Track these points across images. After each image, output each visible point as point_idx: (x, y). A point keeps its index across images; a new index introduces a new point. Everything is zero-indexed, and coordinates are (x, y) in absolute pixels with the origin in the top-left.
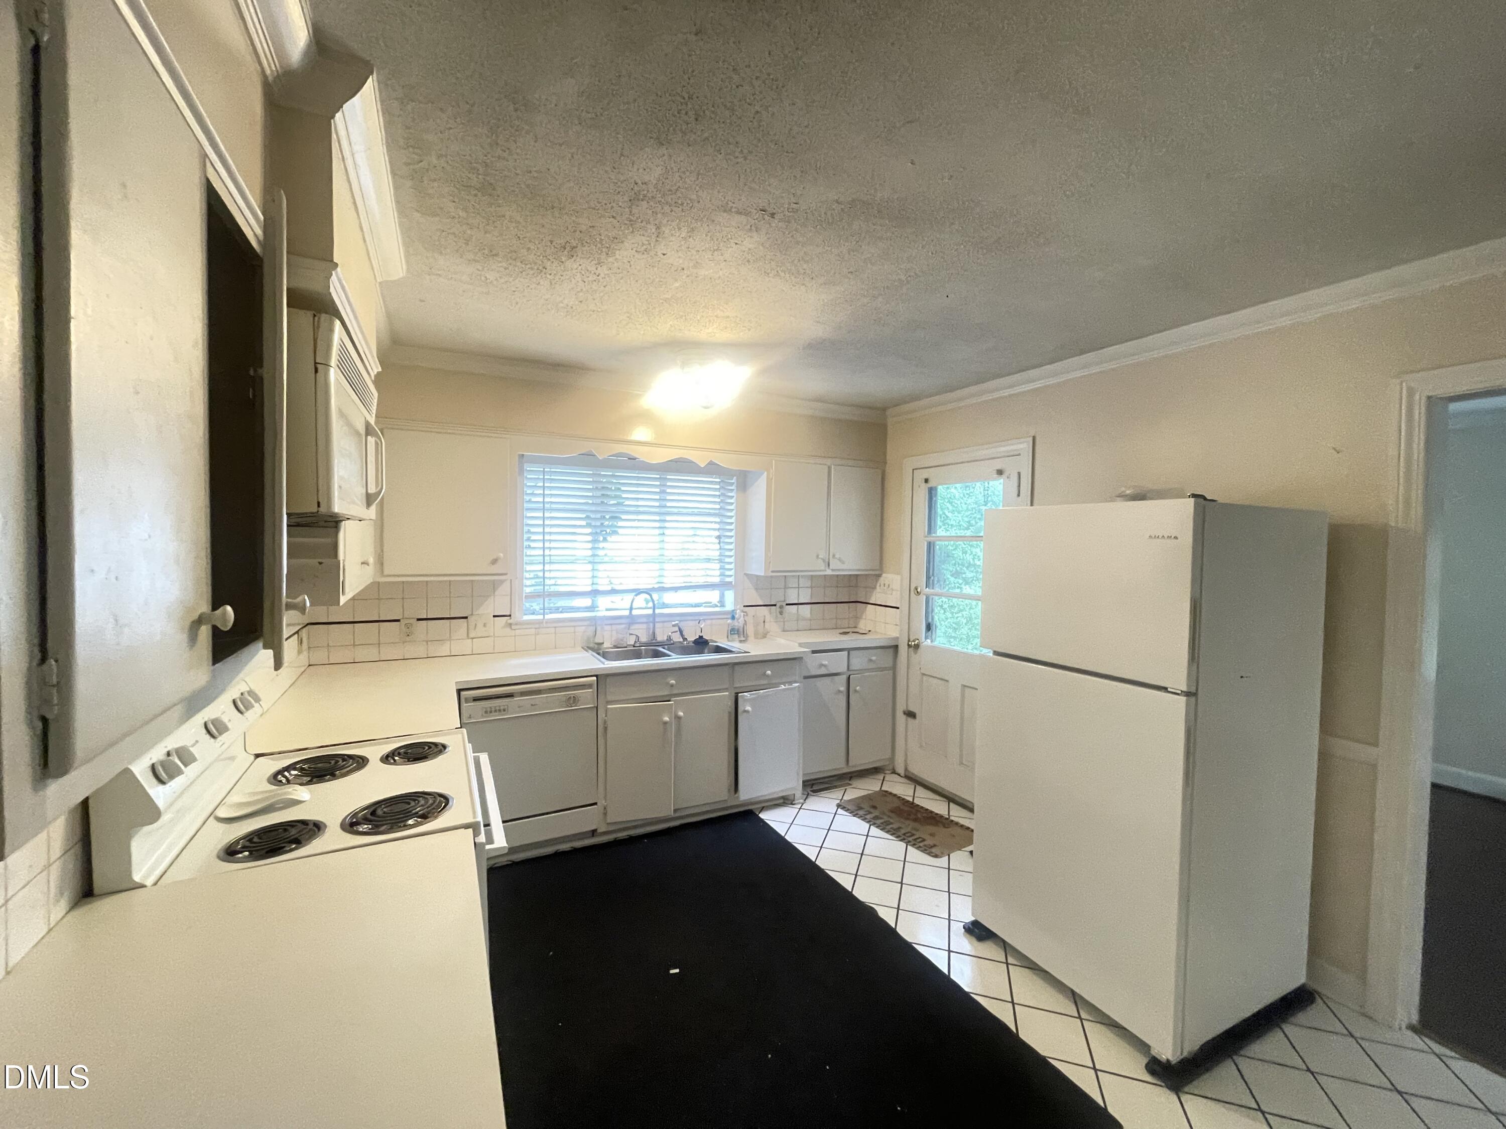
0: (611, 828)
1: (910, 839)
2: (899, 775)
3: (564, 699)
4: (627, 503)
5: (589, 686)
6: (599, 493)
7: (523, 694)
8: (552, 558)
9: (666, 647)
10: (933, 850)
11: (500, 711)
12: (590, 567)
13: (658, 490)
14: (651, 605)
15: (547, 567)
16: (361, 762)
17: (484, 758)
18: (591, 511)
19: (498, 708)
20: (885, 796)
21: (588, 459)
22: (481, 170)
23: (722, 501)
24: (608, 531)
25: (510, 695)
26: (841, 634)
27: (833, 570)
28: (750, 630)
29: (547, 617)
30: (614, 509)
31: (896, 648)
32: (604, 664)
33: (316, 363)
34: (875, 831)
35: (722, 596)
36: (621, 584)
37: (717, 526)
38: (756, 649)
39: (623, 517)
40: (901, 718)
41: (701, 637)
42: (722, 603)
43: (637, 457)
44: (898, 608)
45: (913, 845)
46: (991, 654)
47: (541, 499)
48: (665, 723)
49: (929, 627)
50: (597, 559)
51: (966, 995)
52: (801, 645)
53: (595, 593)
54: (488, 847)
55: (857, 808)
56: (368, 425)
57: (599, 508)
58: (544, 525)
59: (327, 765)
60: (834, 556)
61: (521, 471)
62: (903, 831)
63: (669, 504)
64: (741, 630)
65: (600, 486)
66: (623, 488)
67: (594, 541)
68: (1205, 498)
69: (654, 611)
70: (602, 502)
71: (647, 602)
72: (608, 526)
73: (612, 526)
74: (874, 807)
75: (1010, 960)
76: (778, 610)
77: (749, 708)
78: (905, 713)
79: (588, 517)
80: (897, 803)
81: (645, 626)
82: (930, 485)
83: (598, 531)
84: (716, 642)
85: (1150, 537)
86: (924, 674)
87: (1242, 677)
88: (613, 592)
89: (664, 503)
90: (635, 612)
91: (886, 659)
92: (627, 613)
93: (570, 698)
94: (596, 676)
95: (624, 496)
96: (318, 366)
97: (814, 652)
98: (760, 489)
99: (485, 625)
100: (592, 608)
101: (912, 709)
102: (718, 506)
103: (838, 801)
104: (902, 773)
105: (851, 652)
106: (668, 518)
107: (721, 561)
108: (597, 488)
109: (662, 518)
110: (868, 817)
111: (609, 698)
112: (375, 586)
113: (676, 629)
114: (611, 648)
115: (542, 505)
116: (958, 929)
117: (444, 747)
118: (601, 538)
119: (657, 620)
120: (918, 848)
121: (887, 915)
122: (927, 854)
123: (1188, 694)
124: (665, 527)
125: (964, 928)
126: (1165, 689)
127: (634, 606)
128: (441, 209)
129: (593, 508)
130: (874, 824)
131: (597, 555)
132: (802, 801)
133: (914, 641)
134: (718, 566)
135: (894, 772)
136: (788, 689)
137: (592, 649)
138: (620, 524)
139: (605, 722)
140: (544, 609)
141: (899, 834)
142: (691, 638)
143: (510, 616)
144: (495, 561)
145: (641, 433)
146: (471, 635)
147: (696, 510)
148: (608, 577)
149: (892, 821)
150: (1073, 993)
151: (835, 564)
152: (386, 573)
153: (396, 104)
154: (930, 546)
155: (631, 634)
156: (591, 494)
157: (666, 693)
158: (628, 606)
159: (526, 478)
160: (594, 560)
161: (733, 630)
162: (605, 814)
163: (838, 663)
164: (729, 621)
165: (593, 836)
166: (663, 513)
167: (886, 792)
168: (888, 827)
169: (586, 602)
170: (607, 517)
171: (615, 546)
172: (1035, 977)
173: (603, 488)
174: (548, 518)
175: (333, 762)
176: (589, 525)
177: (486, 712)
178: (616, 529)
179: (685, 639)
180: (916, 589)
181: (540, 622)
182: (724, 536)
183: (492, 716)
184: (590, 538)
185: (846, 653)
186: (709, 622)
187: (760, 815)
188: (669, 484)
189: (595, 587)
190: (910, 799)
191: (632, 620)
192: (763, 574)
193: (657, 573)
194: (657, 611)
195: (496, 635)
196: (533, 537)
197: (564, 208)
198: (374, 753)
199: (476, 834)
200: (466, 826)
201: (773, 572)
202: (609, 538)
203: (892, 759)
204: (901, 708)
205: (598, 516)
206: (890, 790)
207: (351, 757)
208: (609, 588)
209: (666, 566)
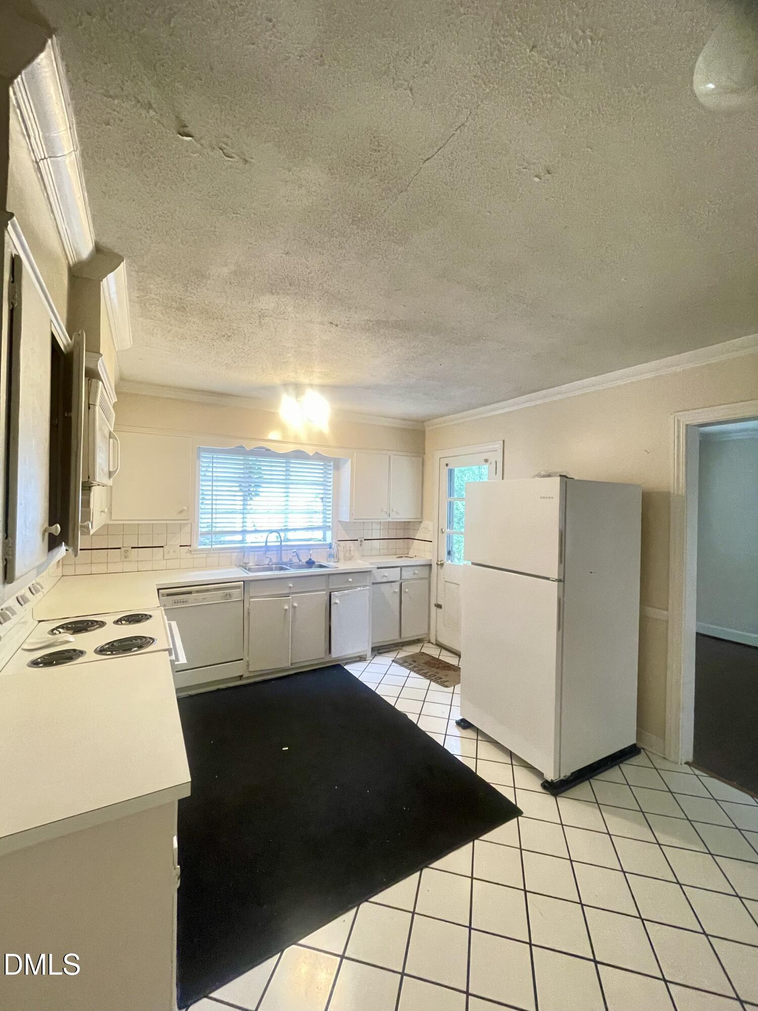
0: (252, 675)
1: (433, 678)
2: (432, 643)
3: (223, 595)
4: (265, 477)
5: (238, 587)
6: (247, 471)
7: (198, 592)
8: (217, 510)
9: (288, 565)
10: (445, 683)
11: (183, 602)
12: (241, 516)
13: (285, 469)
14: (279, 540)
15: (214, 516)
16: (102, 624)
17: (174, 624)
18: (242, 482)
19: (182, 600)
20: (422, 655)
21: (240, 451)
22: (178, 301)
23: (324, 477)
24: (253, 494)
25: (190, 593)
26: (398, 558)
27: (392, 519)
28: (341, 556)
29: (213, 547)
30: (257, 480)
31: (430, 566)
32: (248, 574)
33: (89, 404)
34: (413, 674)
35: (325, 534)
36: (261, 526)
37: (322, 491)
38: (343, 566)
39: (263, 485)
40: (433, 609)
41: (310, 559)
42: (324, 539)
43: (271, 449)
44: (431, 542)
45: (433, 681)
46: (470, 564)
47: (211, 474)
48: (286, 610)
49: (449, 553)
50: (245, 511)
51: (452, 756)
52: (371, 564)
53: (244, 532)
54: (176, 663)
55: (403, 662)
56: (110, 433)
57: (247, 480)
58: (212, 490)
59: (82, 625)
60: (393, 510)
61: (199, 457)
62: (429, 674)
63: (291, 478)
64: (335, 555)
65: (248, 466)
66: (263, 468)
67: (244, 500)
68: (566, 477)
69: (281, 543)
70: (250, 477)
71: (277, 538)
72: (253, 491)
73: (256, 491)
74: (415, 662)
75: (479, 738)
76: (360, 543)
77: (338, 601)
78: (435, 605)
79: (240, 486)
80: (427, 659)
81: (275, 552)
82: (449, 467)
83: (247, 494)
84: (320, 562)
85: (541, 497)
86: (446, 581)
87: (591, 572)
88: (256, 531)
89: (288, 477)
90: (268, 544)
91: (424, 572)
92: (264, 544)
93: (227, 594)
94: (243, 581)
95: (263, 472)
96: (91, 406)
97: (378, 568)
98: (347, 470)
99: (174, 551)
100: (242, 541)
101: (439, 603)
102: (322, 479)
103: (393, 659)
104: (434, 642)
105: (403, 568)
106: (291, 486)
107: (324, 513)
108: (246, 468)
109: (287, 486)
110: (410, 667)
111: (251, 595)
112: (107, 526)
113: (295, 554)
114: (254, 566)
115: (211, 478)
116: (453, 723)
117: (151, 616)
118: (249, 498)
119: (283, 548)
120: (437, 683)
121: (413, 718)
122: (442, 686)
123: (559, 581)
124: (288, 492)
125: (456, 722)
126: (548, 579)
127: (268, 540)
128: (155, 317)
129: (244, 480)
130: (413, 670)
131: (246, 509)
132: (371, 659)
133: (441, 561)
134: (322, 516)
135: (429, 642)
136: (362, 590)
137: (242, 566)
138: (261, 489)
139: (249, 610)
140: (212, 542)
141: (427, 675)
142: (304, 560)
143: (190, 546)
144: (181, 512)
145: (274, 435)
146: (165, 558)
147: (308, 482)
148: (253, 522)
149: (423, 668)
150: (511, 752)
151: (393, 515)
152: (113, 518)
153: (134, 274)
154: (450, 504)
155: (267, 557)
156: (242, 471)
157: (287, 592)
158: (265, 541)
159: (202, 461)
160: (244, 512)
161: (330, 555)
162: (248, 666)
163: (394, 574)
164: (328, 550)
165: (241, 679)
166: (287, 483)
167: (423, 653)
168: (421, 672)
169: (238, 537)
170: (253, 485)
171: (256, 503)
172: (491, 745)
173: (250, 468)
174: (215, 486)
175: (85, 624)
176: (241, 491)
177: (175, 603)
178: (258, 493)
179: (300, 561)
180: (442, 530)
181: (209, 549)
182: (325, 498)
183: (179, 605)
184: (242, 498)
185: (399, 569)
186: (315, 550)
187: (345, 667)
188: (291, 465)
189: (244, 528)
190: (437, 657)
191: (267, 548)
192: (348, 521)
193: (283, 520)
194: (283, 543)
195: (181, 558)
196: (207, 497)
197: (223, 319)
198: (109, 620)
199: (170, 654)
200: (165, 650)
201: (355, 519)
202: (253, 498)
203: (428, 633)
204: (433, 602)
205: (247, 485)
206: (425, 652)
207: (97, 622)
208: (253, 529)
209: (289, 516)
